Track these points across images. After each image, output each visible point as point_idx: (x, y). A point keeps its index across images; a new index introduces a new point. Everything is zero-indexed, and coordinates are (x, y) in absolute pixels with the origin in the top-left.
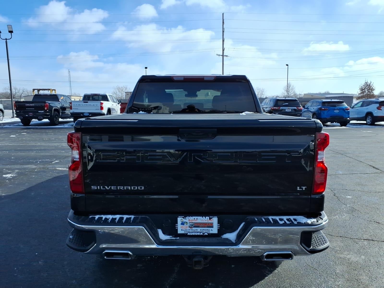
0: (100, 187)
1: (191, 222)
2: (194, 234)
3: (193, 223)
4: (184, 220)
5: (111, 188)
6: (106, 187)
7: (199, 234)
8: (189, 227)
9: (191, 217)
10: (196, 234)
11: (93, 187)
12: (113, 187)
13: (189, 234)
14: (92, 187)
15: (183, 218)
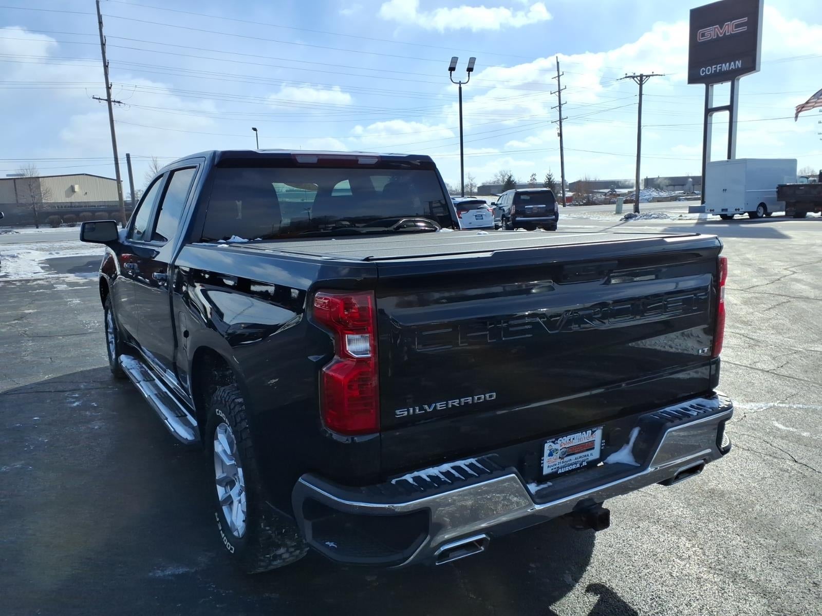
0: (414, 410)
1: (563, 446)
2: (567, 469)
3: (565, 449)
4: (554, 446)
5: (435, 406)
6: (426, 407)
7: (574, 467)
8: (560, 458)
9: (565, 438)
10: (570, 468)
11: (400, 412)
12: (440, 405)
13: (560, 471)
14: (398, 412)
15: (553, 442)
